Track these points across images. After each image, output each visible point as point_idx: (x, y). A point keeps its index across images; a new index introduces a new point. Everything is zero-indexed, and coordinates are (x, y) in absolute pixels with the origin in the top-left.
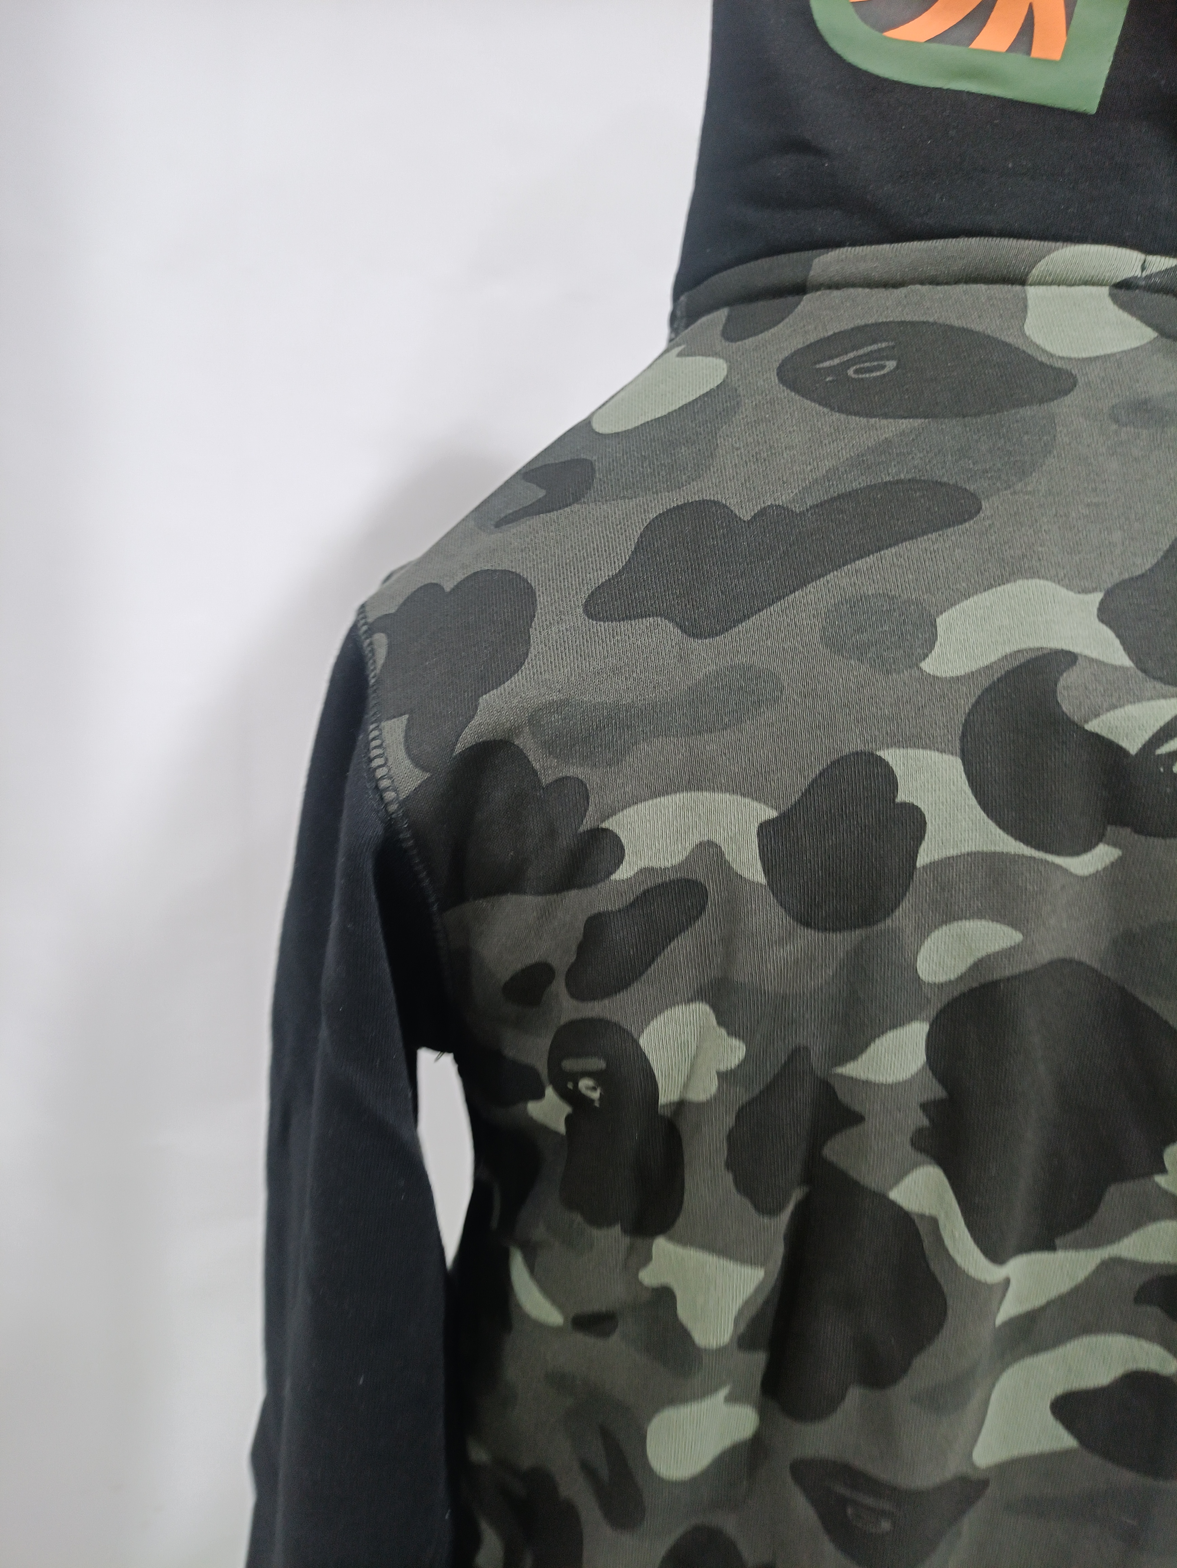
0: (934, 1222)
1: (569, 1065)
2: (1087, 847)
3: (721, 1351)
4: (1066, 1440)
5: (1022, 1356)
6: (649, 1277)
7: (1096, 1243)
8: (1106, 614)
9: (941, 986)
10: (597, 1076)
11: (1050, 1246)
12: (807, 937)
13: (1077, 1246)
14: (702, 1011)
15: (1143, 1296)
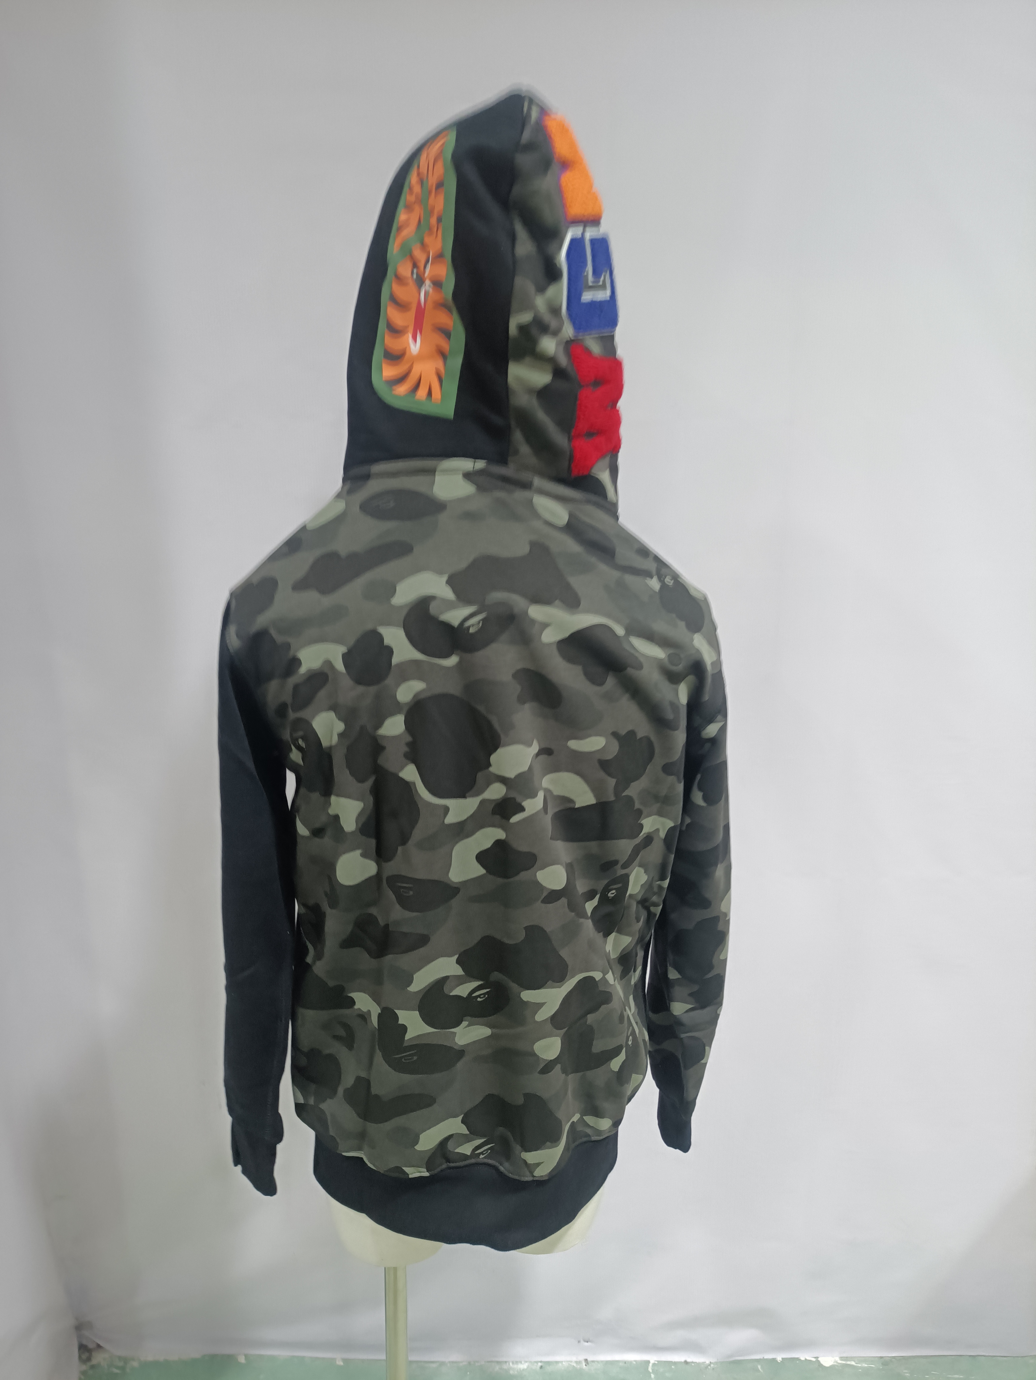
0: (414, 784)
1: (295, 735)
2: (447, 656)
3: (353, 833)
4: (482, 871)
5: (462, 839)
6: (331, 811)
7: (478, 794)
8: (449, 582)
9: (406, 704)
10: (303, 738)
11: (464, 796)
12: (361, 689)
13: (473, 796)
14: (332, 715)
15: (494, 812)
